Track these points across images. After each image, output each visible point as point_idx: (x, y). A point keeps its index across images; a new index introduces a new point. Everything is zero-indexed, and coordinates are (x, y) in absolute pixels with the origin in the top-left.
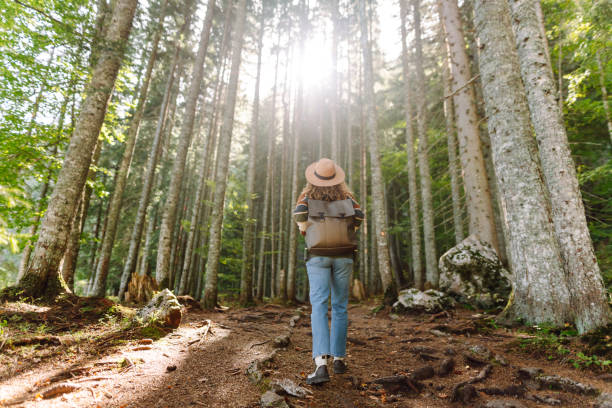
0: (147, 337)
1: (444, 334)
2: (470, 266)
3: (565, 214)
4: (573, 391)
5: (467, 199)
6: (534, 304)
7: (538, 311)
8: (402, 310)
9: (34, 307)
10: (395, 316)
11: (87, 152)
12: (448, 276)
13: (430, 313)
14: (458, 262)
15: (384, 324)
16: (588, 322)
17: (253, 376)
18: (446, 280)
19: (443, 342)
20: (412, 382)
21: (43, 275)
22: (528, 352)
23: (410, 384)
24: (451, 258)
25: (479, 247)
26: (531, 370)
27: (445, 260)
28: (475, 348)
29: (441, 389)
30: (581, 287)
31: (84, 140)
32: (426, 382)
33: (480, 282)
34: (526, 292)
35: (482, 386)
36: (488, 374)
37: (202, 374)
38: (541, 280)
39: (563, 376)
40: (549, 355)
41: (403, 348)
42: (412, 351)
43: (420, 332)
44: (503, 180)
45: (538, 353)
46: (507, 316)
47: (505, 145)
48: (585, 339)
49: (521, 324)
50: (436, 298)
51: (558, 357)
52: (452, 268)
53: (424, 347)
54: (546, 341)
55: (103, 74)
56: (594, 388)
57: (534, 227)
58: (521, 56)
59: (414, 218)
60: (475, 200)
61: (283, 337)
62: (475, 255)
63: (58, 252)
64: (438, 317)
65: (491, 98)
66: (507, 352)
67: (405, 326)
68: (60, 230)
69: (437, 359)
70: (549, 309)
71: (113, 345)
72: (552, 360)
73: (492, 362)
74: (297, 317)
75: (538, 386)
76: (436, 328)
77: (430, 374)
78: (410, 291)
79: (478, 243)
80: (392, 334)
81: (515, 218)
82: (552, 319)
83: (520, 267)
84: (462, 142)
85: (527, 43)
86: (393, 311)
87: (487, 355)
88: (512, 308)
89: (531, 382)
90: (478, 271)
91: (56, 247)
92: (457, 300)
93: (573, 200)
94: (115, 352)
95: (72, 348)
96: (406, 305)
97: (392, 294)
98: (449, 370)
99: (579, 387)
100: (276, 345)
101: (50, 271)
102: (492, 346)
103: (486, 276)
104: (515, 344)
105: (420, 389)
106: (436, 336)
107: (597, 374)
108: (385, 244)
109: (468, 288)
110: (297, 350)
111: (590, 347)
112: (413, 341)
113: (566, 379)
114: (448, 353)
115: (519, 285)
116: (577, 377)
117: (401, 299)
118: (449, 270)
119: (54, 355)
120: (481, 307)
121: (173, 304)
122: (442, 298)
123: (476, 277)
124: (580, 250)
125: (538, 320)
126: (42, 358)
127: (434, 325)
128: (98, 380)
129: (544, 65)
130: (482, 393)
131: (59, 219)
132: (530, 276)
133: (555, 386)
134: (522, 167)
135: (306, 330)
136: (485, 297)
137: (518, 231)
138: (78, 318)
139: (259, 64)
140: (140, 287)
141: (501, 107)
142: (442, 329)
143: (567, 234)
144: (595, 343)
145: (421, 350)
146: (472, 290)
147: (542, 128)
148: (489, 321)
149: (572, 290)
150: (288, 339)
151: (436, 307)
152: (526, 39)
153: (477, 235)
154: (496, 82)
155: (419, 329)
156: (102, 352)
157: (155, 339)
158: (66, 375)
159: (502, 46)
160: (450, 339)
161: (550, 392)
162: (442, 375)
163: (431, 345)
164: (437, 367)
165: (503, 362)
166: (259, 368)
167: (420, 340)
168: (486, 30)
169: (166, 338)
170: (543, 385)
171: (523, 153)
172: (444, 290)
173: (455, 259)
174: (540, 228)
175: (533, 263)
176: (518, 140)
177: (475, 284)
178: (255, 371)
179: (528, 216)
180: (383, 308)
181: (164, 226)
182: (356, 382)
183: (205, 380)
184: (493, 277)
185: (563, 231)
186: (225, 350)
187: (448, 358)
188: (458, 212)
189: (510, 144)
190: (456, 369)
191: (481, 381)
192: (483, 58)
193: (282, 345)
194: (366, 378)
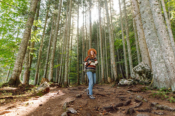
0: (38, 96)
1: (131, 92)
2: (141, 71)
3: (166, 52)
4: (168, 110)
5: (141, 51)
6: (160, 82)
7: (161, 84)
8: (121, 85)
9: (12, 88)
10: (118, 87)
11: (26, 44)
12: (135, 75)
13: (129, 86)
14: (138, 70)
15: (114, 90)
18: (134, 76)
19: (130, 94)
21: (15, 79)
22: (155, 97)
23: (114, 108)
24: (135, 69)
26: (154, 103)
28: (138, 96)
29: (123, 110)
30: (173, 76)
31: (25, 41)
32: (119, 108)
33: (145, 76)
34: (157, 78)
35: (138, 109)
36: (141, 105)
37: (49, 106)
38: (161, 74)
39: (165, 105)
40: (162, 98)
41: (116, 97)
42: (119, 98)
44: (148, 44)
45: (158, 97)
46: (151, 86)
47: (148, 33)
48: (174, 93)
49: (156, 88)
50: (131, 82)
51: (165, 99)
52: (136, 72)
53: (123, 96)
54: (161, 94)
55: (29, 22)
57: (159, 58)
58: (150, 3)
59: (125, 58)
60: (143, 52)
61: (79, 95)
62: (143, 68)
63: (19, 72)
65: (143, 19)
66: (149, 97)
67: (120, 90)
68: (19, 66)
69: (126, 100)
70: (165, 84)
71: (27, 98)
72: (163, 100)
73: (143, 101)
75: (156, 109)
77: (122, 105)
78: (123, 80)
79: (144, 64)
80: (115, 93)
81: (152, 55)
82: (166, 86)
83: (155, 71)
84: (139, 34)
86: (118, 86)
87: (142, 99)
88: (152, 84)
89: (154, 107)
90: (144, 73)
91: (18, 71)
92: (138, 82)
93: (169, 47)
94: (27, 100)
96: (121, 84)
97: (118, 80)
98: (129, 103)
99: (170, 109)
101: (17, 78)
102: (144, 95)
103: (147, 74)
104: (152, 95)
105: (117, 110)
106: (128, 93)
108: (115, 66)
109: (141, 78)
110: (83, 98)
112: (120, 95)
113: (166, 106)
114: (129, 99)
115: (155, 76)
116: (171, 105)
117: (120, 82)
118: (135, 73)
119: (10, 102)
120: (146, 84)
121: (47, 86)
122: (133, 81)
123: (144, 75)
124: (172, 64)
125: (161, 87)
126: (7, 103)
127: (129, 89)
128: (18, 109)
129: (158, 5)
130: (137, 111)
131: (19, 63)
132: (158, 73)
133: (162, 109)
134: (154, 39)
136: (146, 81)
137: (154, 59)
139: (78, 17)
141: (146, 21)
142: (130, 91)
143: (167, 59)
145: (122, 98)
146: (142, 79)
147: (158, 25)
148: (146, 88)
149: (170, 77)
150: (81, 95)
151: (131, 84)
153: (143, 62)
154: (145, 13)
155: (124, 91)
156: (24, 101)
157: (40, 96)
158: (10, 108)
159: (146, 2)
160: (132, 94)
161: (160, 110)
162: (126, 105)
163: (125, 96)
164: (125, 103)
165: (146, 101)
166: (67, 104)
169: (44, 96)
170: (158, 108)
171: (154, 35)
172: (134, 79)
173: (137, 70)
174: (161, 58)
175: (159, 69)
176: (152, 31)
177: (143, 77)
178: (65, 106)
179: (156, 54)
180: (115, 85)
181: (51, 64)
182: (96, 108)
183: (49, 108)
184: (149, 74)
185: (166, 58)
186: (60, 99)
187: (129, 100)
188: (138, 55)
189: (150, 32)
190: (131, 103)
191: (138, 107)
192: (140, 6)
193: (78, 97)
194: (100, 107)
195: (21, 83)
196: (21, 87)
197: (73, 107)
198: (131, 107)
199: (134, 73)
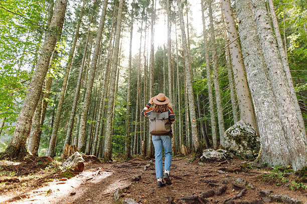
0: (64, 177)
1: (224, 172)
2: (240, 136)
3: (283, 106)
4: (289, 203)
5: (239, 101)
6: (272, 155)
7: (274, 159)
8: (205, 160)
9: (12, 162)
10: (201, 163)
11: (40, 83)
12: (229, 142)
13: (219, 161)
14: (234, 134)
15: (194, 168)
16: (298, 164)
17: (115, 198)
18: (228, 144)
19: (223, 176)
20: (201, 199)
21: (17, 146)
22: (267, 181)
23: (200, 200)
24: (230, 133)
25: (245, 126)
26: (266, 191)
27: (227, 134)
28: (238, 180)
29: (216, 203)
30: (294, 146)
31: (38, 77)
32: (209, 199)
33: (246, 145)
34: (267, 149)
35: (239, 200)
36: (244, 194)
37: (89, 196)
38: (275, 143)
39: (283, 194)
40: (277, 183)
41: (201, 180)
42: (205, 182)
43: (212, 172)
44: (253, 90)
45: (271, 181)
46: (258, 162)
47: (253, 72)
48: (297, 174)
49: (265, 166)
50: (222, 153)
52: (231, 137)
53: (212, 179)
54: (276, 176)
55: (48, 44)
56: (300, 201)
57: (270, 114)
58: (257, 25)
59: (212, 112)
60: (243, 102)
61: (137, 176)
62: (242, 130)
63: (25, 134)
64: (222, 164)
65: (245, 48)
66: (255, 181)
67: (205, 168)
68: (26, 123)
69: (218, 186)
70: (280, 158)
71: (46, 182)
72: (279, 185)
73: (247, 187)
74: (148, 165)
75: (270, 200)
76: (220, 169)
77: (212, 194)
78: (208, 150)
79: (244, 124)
80: (197, 173)
81: (260, 110)
82: (282, 163)
83: (264, 136)
84: (235, 72)
85: (260, 18)
86: (200, 161)
87: (244, 183)
88: (260, 158)
89: (266, 198)
90: (245, 139)
91: (24, 132)
92: (234, 154)
93: (287, 99)
94: (46, 185)
95: (25, 184)
96: (206, 157)
97: (200, 151)
98: (223, 191)
99: (292, 201)
100: (133, 180)
101: (21, 144)
102: (248, 178)
103: (249, 141)
104: (260, 177)
105: (206, 202)
106: (220, 173)
107: (303, 193)
108: (195, 126)
109: (240, 147)
110: (144, 182)
111: (299, 178)
112: (207, 176)
113: (285, 196)
114: (224, 183)
115: (264, 145)
116: (292, 195)
117: (204, 155)
118: (230, 139)
119: (15, 188)
120: (247, 157)
121: (80, 160)
122: (225, 153)
123: (244, 142)
124: (292, 126)
125: (275, 164)
126: (9, 189)
127: (220, 167)
128: (33, 200)
129: (269, 29)
131: (26, 118)
132: (269, 140)
133: (279, 200)
134: (262, 83)
135: (152, 172)
136: (249, 152)
137: (262, 116)
138: (35, 167)
139: (131, 38)
140: (69, 151)
141: (250, 52)
142: (223, 170)
143: (285, 117)
144: (302, 176)
145: (210, 182)
146: (242, 149)
147: (270, 61)
148: (249, 165)
149: (289, 147)
150: (140, 177)
151: (223, 158)
152: (260, 16)
154: (247, 40)
155: (212, 170)
156: (40, 186)
157: (69, 178)
158: (18, 198)
159: (250, 21)
160: (226, 175)
161: (276, 203)
162: (219, 195)
163: (215, 179)
164: (217, 190)
165: (252, 187)
166: (120, 192)
167: (211, 176)
168: (242, 14)
169: (75, 177)
170: (273, 200)
171: (263, 75)
172: (227, 149)
173: (232, 133)
174: (273, 114)
175: (270, 134)
176: (260, 69)
177: (243, 145)
178: (117, 194)
179: (267, 109)
180: (195, 159)
181: (82, 119)
182: (171, 199)
183: (90, 199)
184: (253, 142)
185: (283, 115)
186: (105, 183)
187: (223, 185)
188: (234, 108)
189: (256, 71)
190: (227, 191)
191: (239, 198)
192: (240, 28)
193: (136, 180)
194: (177, 197)
195: (28, 153)
196: (28, 162)
197: (130, 197)
198: (228, 197)
199: (228, 138)
